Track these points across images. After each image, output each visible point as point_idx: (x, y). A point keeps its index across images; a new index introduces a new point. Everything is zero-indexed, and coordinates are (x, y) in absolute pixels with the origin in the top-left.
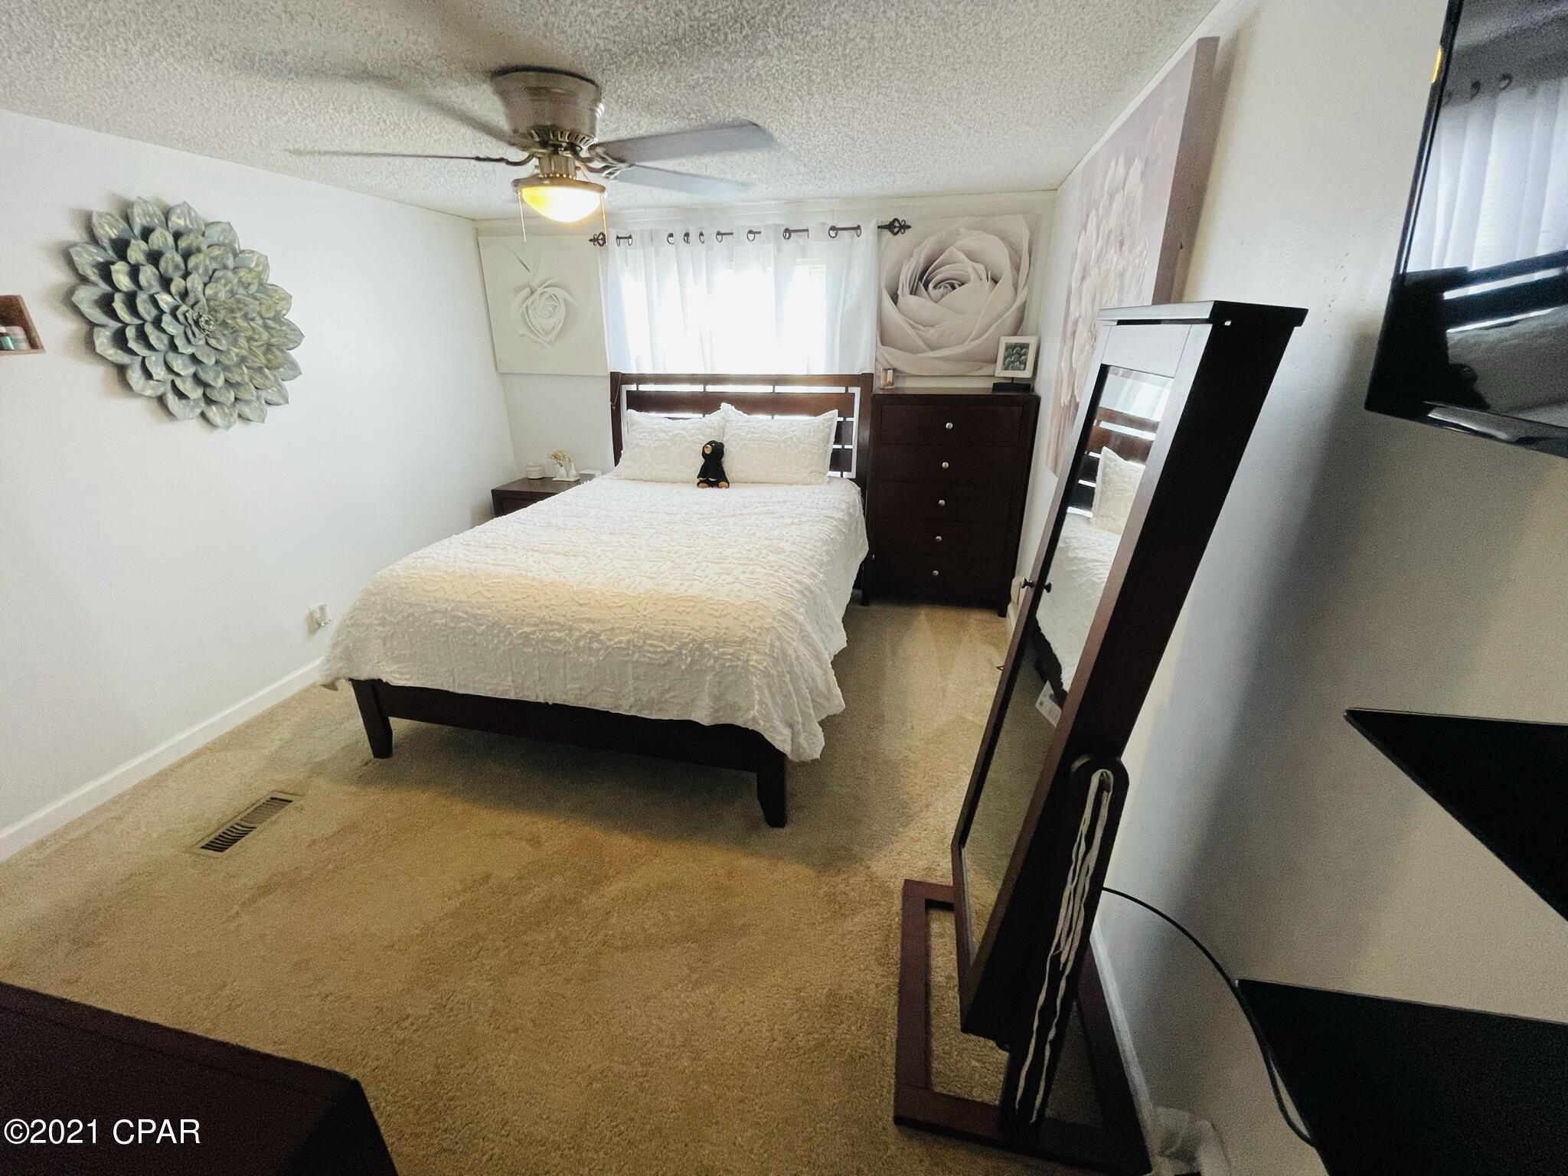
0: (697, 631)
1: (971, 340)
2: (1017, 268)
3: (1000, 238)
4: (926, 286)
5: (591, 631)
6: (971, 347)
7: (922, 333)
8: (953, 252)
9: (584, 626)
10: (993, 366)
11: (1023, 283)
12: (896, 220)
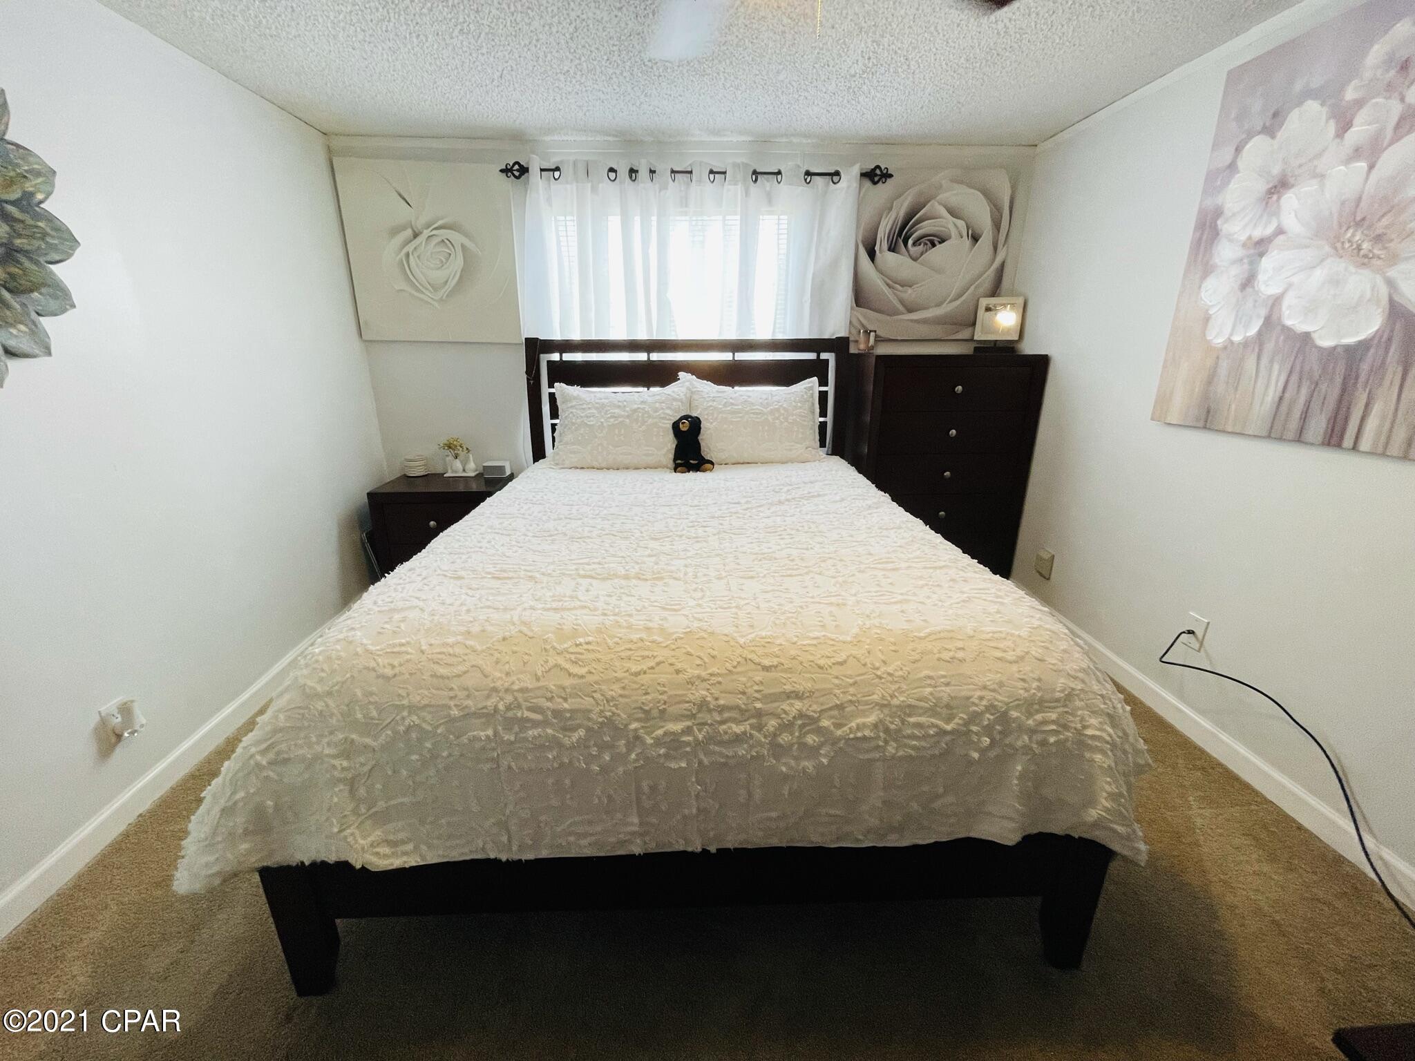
0: (994, 691)
1: (950, 302)
2: (997, 225)
3: (981, 192)
4: (906, 244)
5: (801, 715)
6: (949, 309)
7: (899, 293)
8: (935, 207)
9: (785, 706)
10: (970, 329)
11: (1003, 241)
12: (878, 167)
